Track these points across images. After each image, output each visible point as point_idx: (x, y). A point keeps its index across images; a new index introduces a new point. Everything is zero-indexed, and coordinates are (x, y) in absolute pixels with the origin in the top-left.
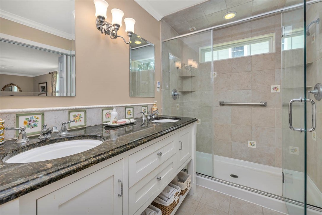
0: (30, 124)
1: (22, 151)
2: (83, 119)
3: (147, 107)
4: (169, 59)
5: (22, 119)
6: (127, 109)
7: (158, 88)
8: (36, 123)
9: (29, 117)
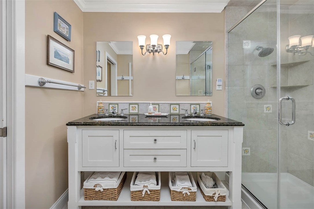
0: (113, 108)
1: (102, 118)
2: (137, 109)
3: (198, 106)
4: (243, 49)
5: (111, 106)
6: (172, 106)
7: (218, 85)
8: (116, 108)
9: (113, 105)
